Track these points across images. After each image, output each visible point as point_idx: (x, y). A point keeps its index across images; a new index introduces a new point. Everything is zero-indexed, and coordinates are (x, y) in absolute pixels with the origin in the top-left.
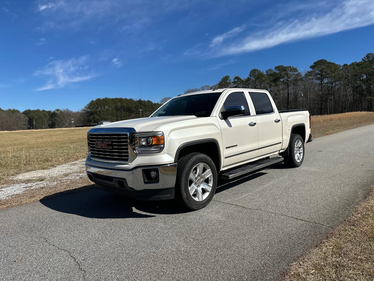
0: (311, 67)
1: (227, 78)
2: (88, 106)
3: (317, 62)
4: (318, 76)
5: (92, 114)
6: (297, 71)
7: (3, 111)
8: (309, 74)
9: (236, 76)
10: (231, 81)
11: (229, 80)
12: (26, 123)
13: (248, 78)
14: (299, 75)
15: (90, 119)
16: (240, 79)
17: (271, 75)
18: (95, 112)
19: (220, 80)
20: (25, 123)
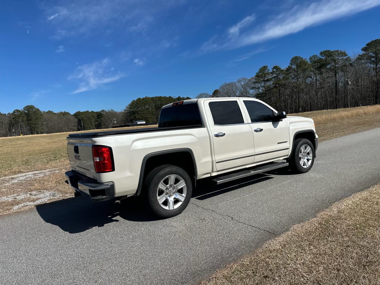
0: (363, 50)
1: (265, 68)
2: (129, 106)
3: (371, 42)
4: (373, 59)
5: (133, 113)
6: (346, 55)
7: (55, 114)
8: (360, 58)
9: (275, 66)
10: (269, 72)
11: (267, 71)
12: (76, 124)
13: (289, 67)
14: (348, 59)
15: (132, 119)
16: (280, 68)
17: (315, 62)
18: (135, 112)
19: (258, 71)
20: (74, 124)
